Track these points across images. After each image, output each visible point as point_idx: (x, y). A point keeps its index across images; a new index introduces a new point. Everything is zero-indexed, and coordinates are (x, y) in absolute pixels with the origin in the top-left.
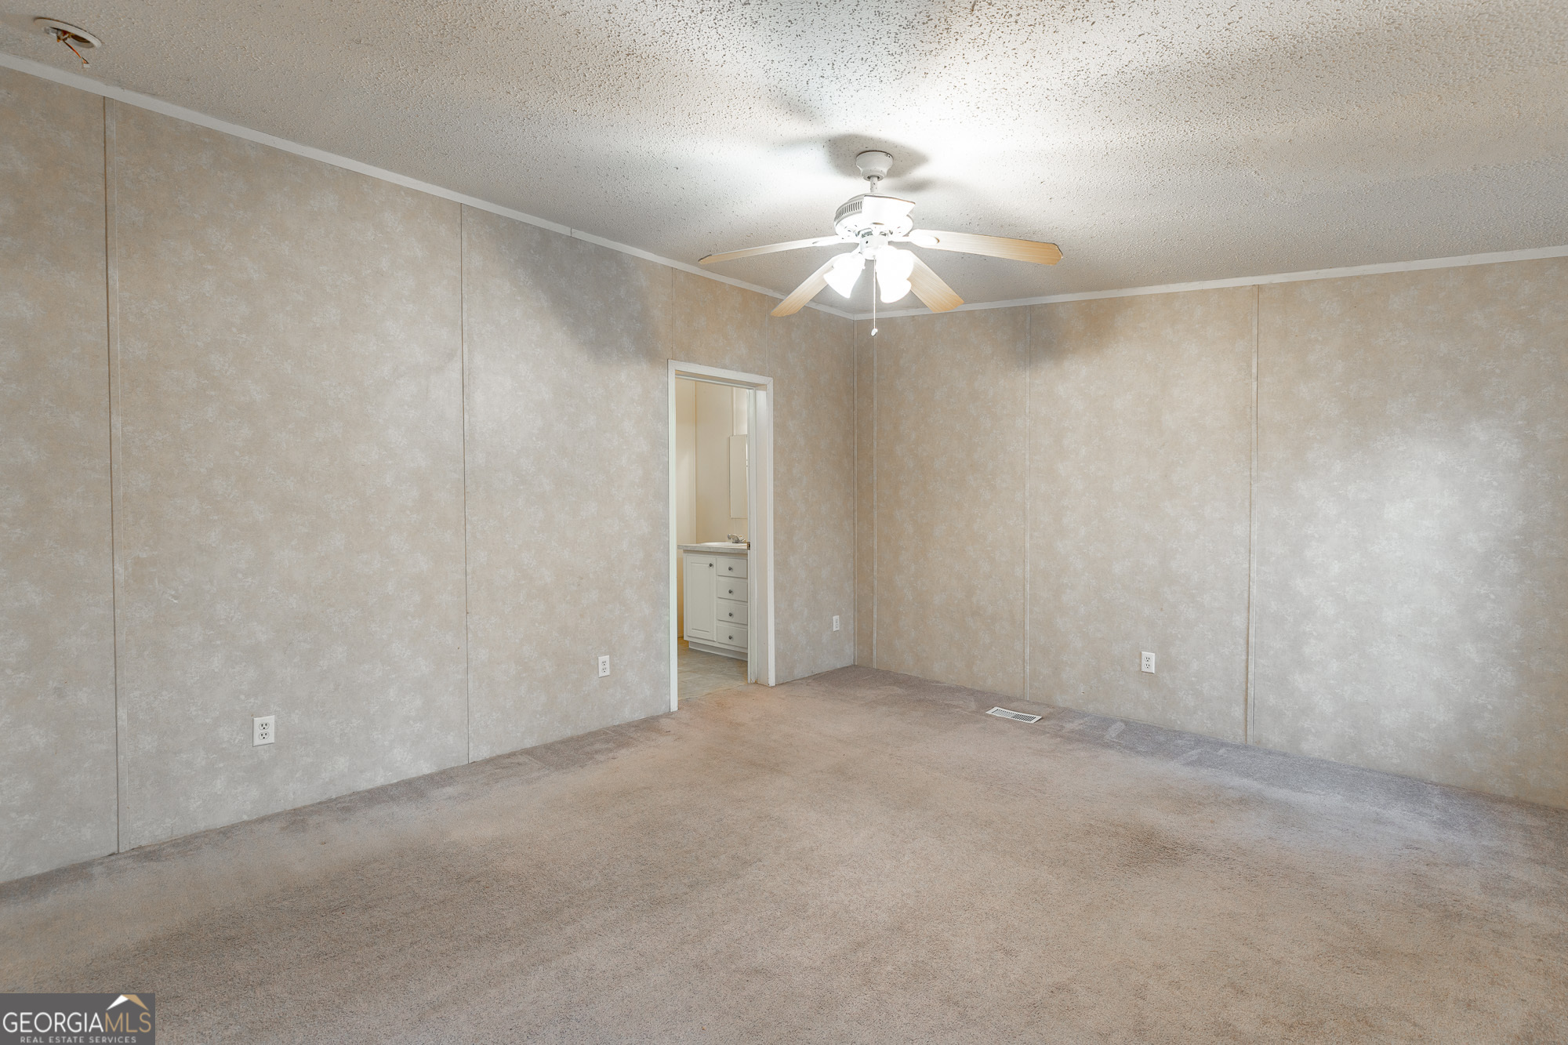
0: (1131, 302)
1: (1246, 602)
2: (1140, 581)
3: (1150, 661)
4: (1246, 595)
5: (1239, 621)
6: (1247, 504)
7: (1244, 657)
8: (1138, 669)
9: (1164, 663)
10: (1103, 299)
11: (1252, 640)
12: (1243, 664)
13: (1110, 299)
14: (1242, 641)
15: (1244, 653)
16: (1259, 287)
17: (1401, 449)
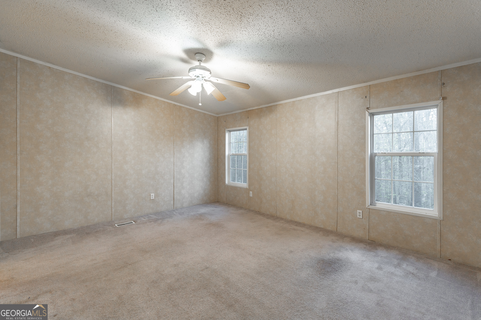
0: (147, 97)
1: (173, 176)
2: (150, 175)
3: (153, 196)
4: (173, 175)
5: (172, 181)
6: (173, 154)
7: (173, 189)
8: (150, 199)
9: (157, 195)
10: (139, 94)
11: (175, 185)
12: (173, 191)
13: (141, 94)
14: (173, 186)
15: (173, 188)
16: (175, 105)
17: (197, 144)
